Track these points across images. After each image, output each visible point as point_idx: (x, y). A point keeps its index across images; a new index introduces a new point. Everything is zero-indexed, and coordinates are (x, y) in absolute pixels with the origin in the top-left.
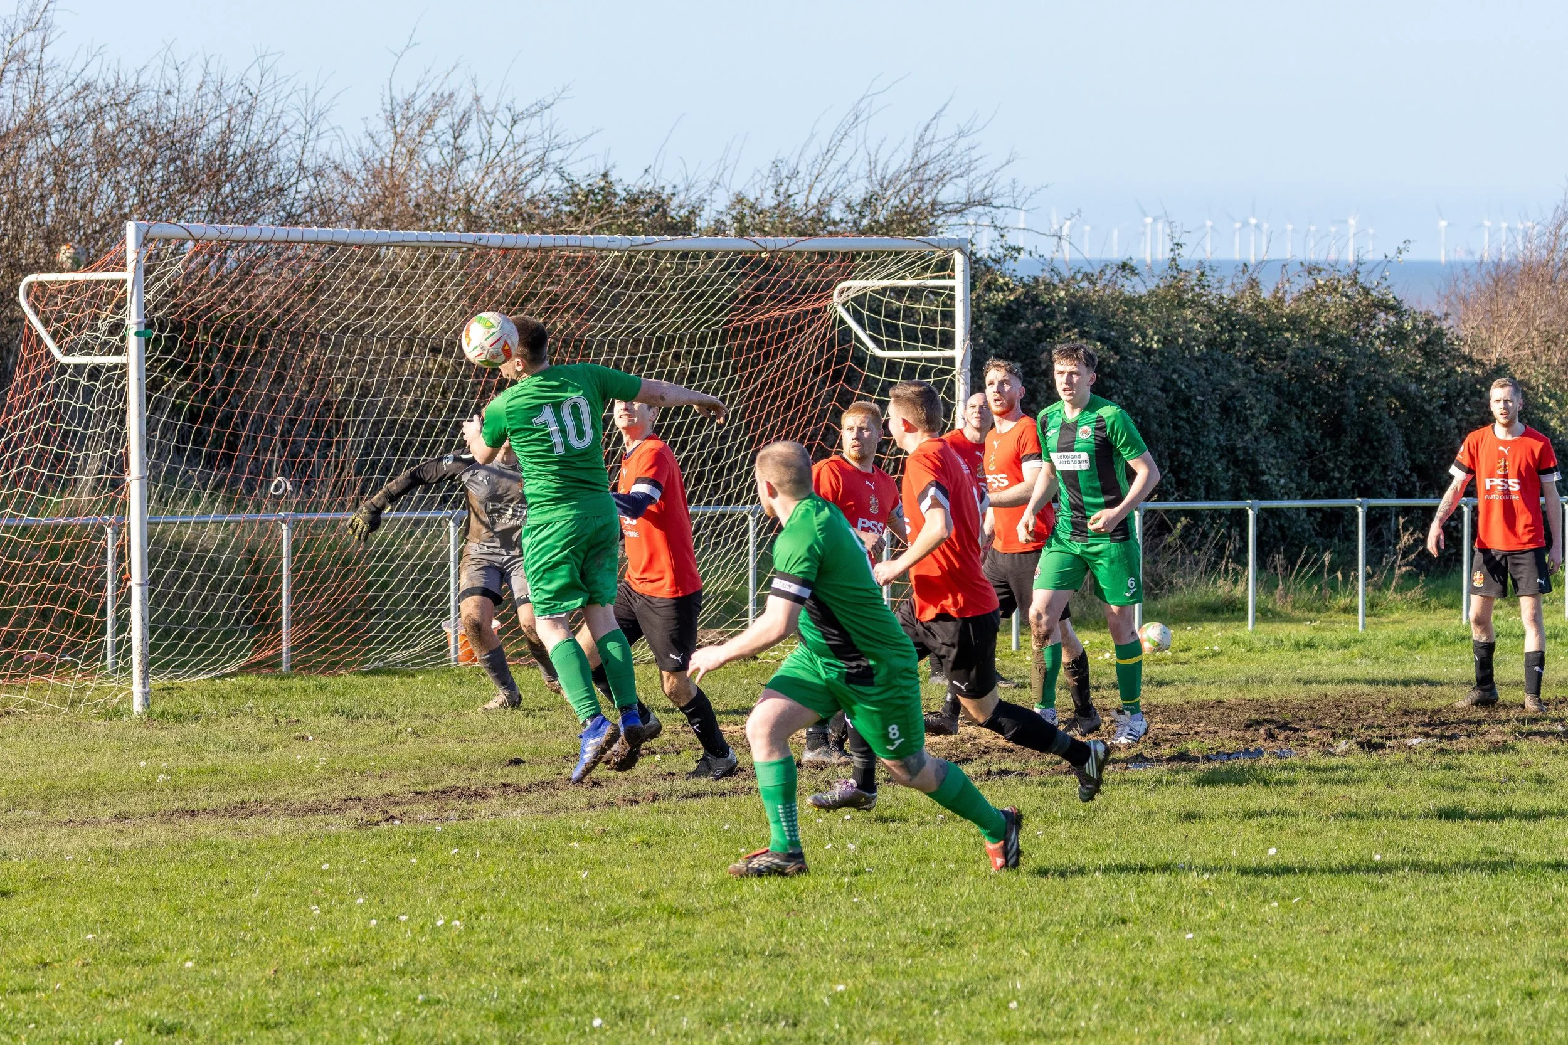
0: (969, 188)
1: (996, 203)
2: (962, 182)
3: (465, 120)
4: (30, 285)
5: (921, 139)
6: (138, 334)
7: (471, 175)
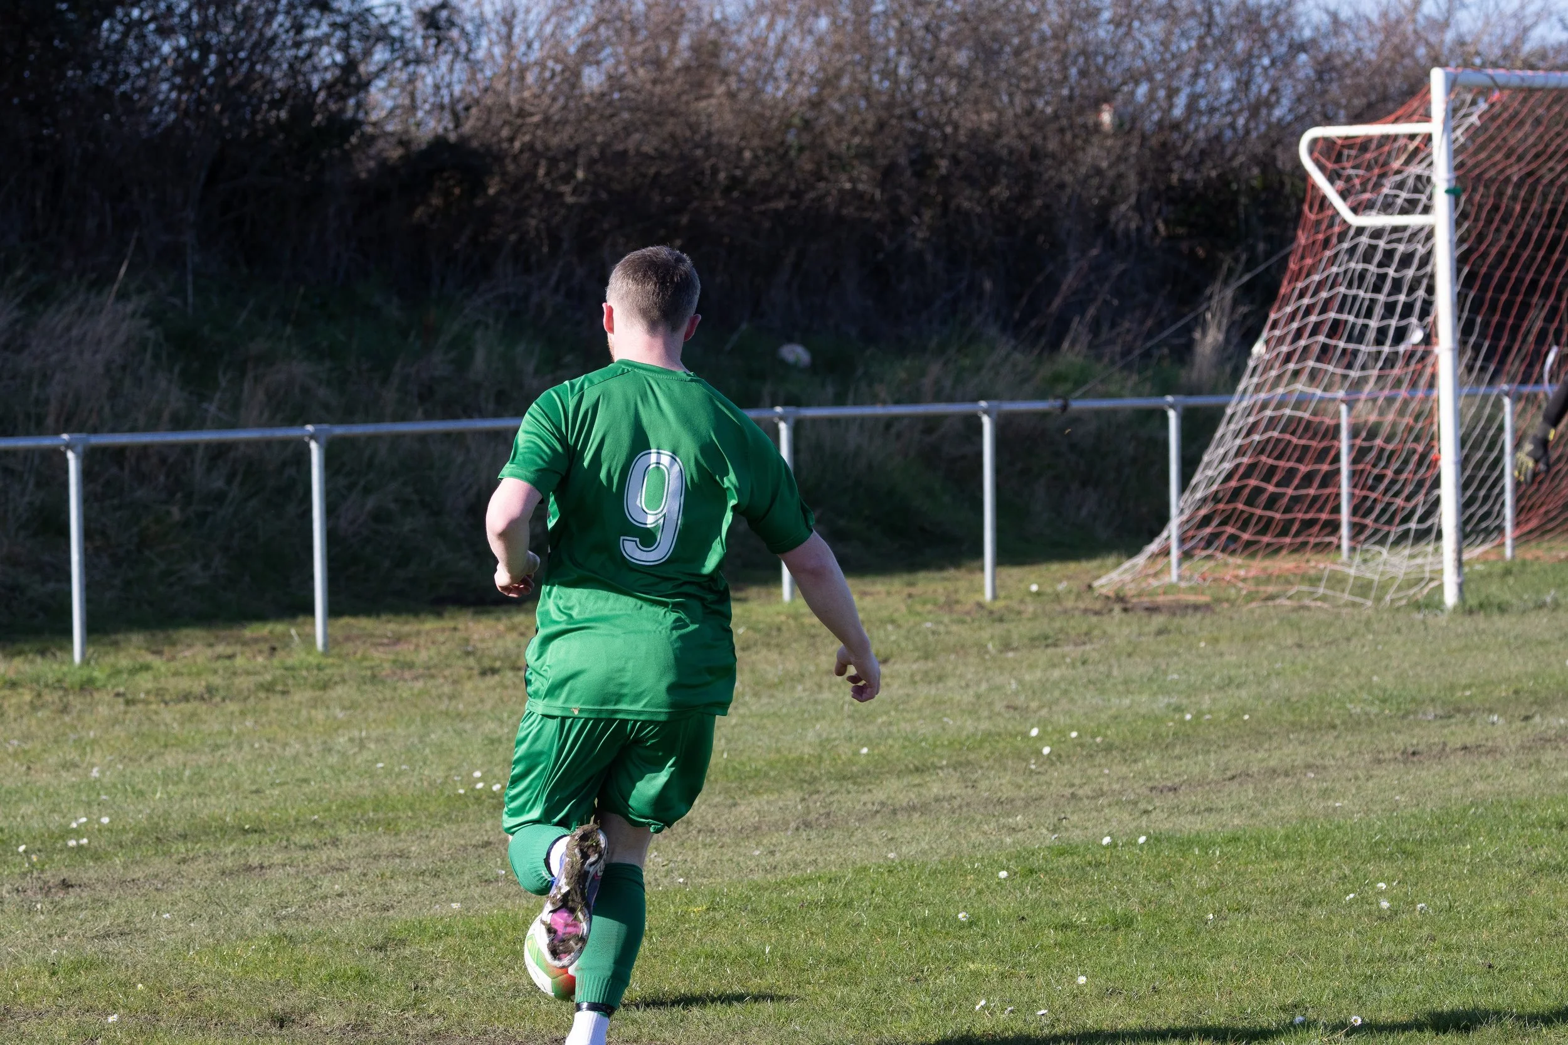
4: (1315, 141)
6: (1448, 191)
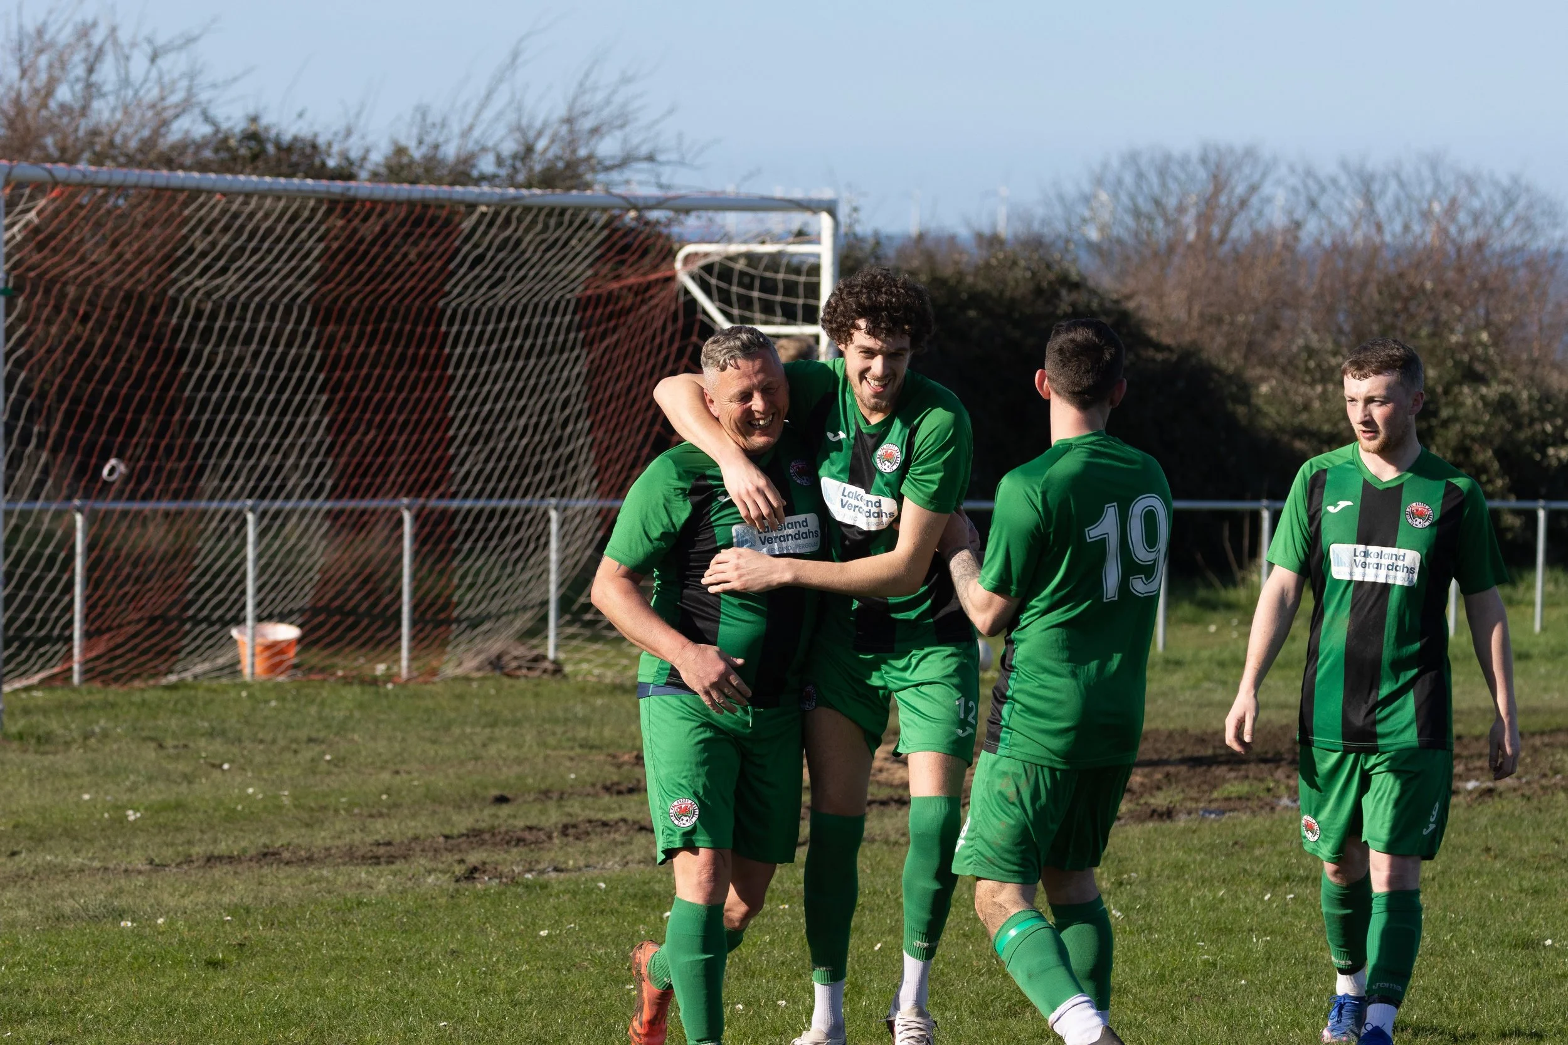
0: (625, 141)
1: (661, 157)
2: (618, 134)
3: (100, 53)
5: (581, 85)
7: (106, 115)
